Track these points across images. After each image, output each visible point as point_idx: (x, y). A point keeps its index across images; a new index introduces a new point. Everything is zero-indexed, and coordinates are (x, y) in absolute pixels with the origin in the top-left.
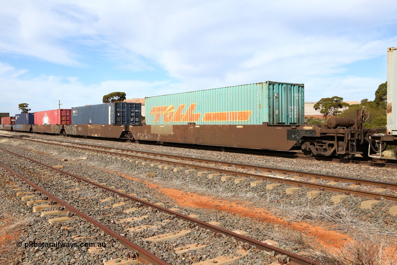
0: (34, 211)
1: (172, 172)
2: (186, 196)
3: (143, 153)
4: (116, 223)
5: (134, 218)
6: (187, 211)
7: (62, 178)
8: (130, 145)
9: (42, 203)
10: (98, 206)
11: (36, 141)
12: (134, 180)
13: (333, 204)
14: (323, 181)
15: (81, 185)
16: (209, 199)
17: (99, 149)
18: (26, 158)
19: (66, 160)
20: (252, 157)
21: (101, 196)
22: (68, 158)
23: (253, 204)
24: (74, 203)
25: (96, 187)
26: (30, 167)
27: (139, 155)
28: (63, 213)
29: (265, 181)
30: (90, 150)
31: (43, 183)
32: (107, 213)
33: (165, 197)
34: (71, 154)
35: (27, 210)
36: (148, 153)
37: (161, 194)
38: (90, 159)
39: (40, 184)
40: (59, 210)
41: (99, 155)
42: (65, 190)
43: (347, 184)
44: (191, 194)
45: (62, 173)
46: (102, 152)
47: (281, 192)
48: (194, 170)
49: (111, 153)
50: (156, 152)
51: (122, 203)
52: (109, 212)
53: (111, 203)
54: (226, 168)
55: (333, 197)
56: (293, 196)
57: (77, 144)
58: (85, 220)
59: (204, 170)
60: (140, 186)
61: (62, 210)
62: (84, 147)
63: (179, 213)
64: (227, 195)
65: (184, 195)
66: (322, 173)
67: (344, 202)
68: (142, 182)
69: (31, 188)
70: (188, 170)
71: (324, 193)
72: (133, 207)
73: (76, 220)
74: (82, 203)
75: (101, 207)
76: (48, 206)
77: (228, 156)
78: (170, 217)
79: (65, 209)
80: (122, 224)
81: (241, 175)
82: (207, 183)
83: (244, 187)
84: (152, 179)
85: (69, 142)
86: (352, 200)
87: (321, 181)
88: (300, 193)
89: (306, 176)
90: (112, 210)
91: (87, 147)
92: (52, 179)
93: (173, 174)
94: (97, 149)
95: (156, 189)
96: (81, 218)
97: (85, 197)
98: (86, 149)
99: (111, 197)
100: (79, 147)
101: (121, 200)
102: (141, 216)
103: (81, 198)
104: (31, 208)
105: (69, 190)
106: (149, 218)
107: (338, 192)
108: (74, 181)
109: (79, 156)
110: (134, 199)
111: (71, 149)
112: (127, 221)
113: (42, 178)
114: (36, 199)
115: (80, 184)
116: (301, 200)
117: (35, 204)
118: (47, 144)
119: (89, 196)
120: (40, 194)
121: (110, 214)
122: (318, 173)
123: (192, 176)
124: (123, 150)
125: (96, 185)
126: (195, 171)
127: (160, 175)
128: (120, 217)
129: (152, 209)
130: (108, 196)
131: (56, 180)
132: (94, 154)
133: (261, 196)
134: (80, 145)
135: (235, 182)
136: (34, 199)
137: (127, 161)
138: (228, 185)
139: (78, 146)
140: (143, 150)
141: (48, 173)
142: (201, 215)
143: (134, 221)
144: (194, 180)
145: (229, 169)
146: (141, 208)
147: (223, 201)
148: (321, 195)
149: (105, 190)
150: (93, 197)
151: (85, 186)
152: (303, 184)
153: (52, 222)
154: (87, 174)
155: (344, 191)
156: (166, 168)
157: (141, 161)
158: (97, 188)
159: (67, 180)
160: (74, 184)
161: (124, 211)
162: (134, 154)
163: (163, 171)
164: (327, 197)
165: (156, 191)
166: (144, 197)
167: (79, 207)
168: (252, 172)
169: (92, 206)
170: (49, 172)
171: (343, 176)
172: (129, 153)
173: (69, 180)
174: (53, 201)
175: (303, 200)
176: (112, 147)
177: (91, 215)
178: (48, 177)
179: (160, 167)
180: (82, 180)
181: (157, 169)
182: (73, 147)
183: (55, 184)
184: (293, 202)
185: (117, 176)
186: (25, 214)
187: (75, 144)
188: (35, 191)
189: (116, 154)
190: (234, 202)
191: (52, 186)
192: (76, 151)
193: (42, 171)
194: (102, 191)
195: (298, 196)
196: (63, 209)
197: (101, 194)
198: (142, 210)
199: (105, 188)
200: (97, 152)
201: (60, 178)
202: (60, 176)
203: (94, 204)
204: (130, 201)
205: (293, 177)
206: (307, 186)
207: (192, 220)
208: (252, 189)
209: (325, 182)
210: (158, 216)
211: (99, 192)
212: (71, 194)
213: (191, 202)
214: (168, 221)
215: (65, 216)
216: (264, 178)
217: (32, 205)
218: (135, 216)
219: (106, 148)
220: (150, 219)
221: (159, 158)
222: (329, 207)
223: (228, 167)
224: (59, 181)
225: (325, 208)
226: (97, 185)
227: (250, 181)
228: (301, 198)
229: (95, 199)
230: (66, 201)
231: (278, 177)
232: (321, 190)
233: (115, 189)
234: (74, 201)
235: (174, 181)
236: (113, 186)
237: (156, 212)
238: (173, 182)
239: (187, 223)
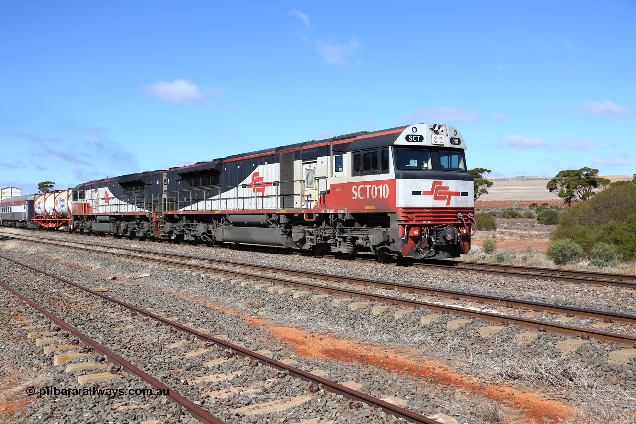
0: (56, 362)
1: (290, 299)
2: (312, 339)
3: (244, 265)
4: (190, 383)
5: (219, 375)
6: (308, 365)
7: (105, 308)
8: (224, 252)
9: (69, 349)
10: (162, 356)
11: (67, 246)
12: (225, 312)
13: (560, 355)
14: (546, 316)
15: (136, 320)
16: (349, 345)
17: (171, 260)
18: (47, 275)
19: (114, 279)
20: (430, 274)
21: (168, 339)
22: (119, 274)
23: (424, 354)
24: (123, 350)
25: (161, 323)
26: (54, 290)
27: (238, 269)
28: (102, 366)
29: (446, 314)
30: (155, 261)
31: (73, 317)
32: (176, 366)
33: (276, 342)
34: (125, 268)
35: (44, 362)
36: (253, 267)
37: (270, 336)
38: (154, 276)
39: (67, 318)
40: (97, 361)
41: (169, 270)
42: (109, 329)
43: (588, 321)
44: (320, 335)
45: (106, 299)
46: (175, 264)
47: (472, 334)
48: (328, 296)
49: (190, 267)
50: (266, 265)
51: (202, 351)
52: (179, 366)
53: (183, 351)
54: (382, 292)
55: (560, 342)
56: (492, 341)
57: (135, 251)
58: (137, 378)
59: (345, 296)
60: (235, 321)
61: (101, 362)
62: (146, 256)
63: (295, 367)
64: (380, 338)
65: (308, 337)
66: (547, 303)
67: (579, 352)
68: (239, 316)
69: (53, 325)
70: (318, 296)
71: (545, 336)
72: (219, 357)
73: (123, 378)
74: (136, 350)
75: (167, 357)
76: (78, 355)
77: (388, 272)
78: (279, 374)
79: (106, 360)
80: (199, 385)
81: (406, 305)
82: (348, 317)
83: (409, 325)
84: (255, 310)
85: (122, 247)
86: (595, 349)
87: (545, 317)
88: (504, 336)
89: (518, 307)
90: (185, 362)
91: (151, 256)
92: (89, 311)
93: (292, 302)
94: (167, 259)
95: (261, 327)
96: (131, 375)
97: (141, 341)
98: (149, 260)
99: (184, 341)
100: (138, 257)
101: (201, 346)
102: (231, 372)
103: (134, 342)
104: (50, 359)
105: (117, 329)
106: (244, 375)
107: (569, 334)
108: (126, 314)
109: (137, 271)
110: (222, 344)
111: (123, 259)
112: (207, 380)
113: (72, 309)
114: (60, 343)
115: (134, 318)
116: (506, 347)
117: (57, 352)
118: (85, 252)
119: (148, 339)
120: (67, 336)
121: (181, 368)
122: (540, 302)
123: (324, 306)
124: (211, 261)
125: (161, 320)
126: (329, 298)
127: (271, 304)
128: (196, 373)
129: (250, 360)
130: (180, 338)
131: (95, 311)
132: (162, 268)
133: (438, 340)
134: (140, 251)
135: (395, 315)
136: (56, 344)
137: (216, 279)
138: (384, 321)
139: (136, 254)
140: (244, 261)
141: (82, 300)
142: (332, 371)
143: (219, 380)
144: (328, 312)
145: (386, 293)
146: (231, 360)
147: (373, 348)
148: (541, 340)
149: (175, 329)
150: (154, 341)
151: (142, 322)
152: (510, 321)
153: (83, 382)
154: (148, 301)
155: (580, 334)
156: (281, 292)
157: (240, 280)
158: (161, 325)
159: (114, 312)
160: (124, 319)
161: (205, 364)
162: (229, 268)
163: (276, 297)
164: (550, 343)
165: (261, 331)
166: (240, 341)
167: (129, 356)
168: (427, 299)
169: (151, 355)
170: (84, 298)
171: (583, 307)
172: (221, 267)
173: (117, 311)
174: (87, 347)
175: (508, 347)
176: (193, 256)
177: (148, 369)
178: (82, 307)
179: (271, 290)
180: (138, 312)
181: (266, 294)
182: (128, 256)
183: (93, 318)
184: (490, 351)
185: (198, 305)
186: (39, 368)
187: (131, 250)
188: (58, 329)
189: (198, 268)
190: (392, 350)
191: (87, 321)
192: (132, 262)
193: (72, 296)
194: (169, 331)
195: (500, 341)
196: (103, 359)
197: (169, 335)
198: (235, 362)
199: (175, 326)
200: (167, 265)
201: (102, 309)
202: (102, 306)
203: (154, 352)
204: (215, 347)
205: (495, 309)
206: (517, 324)
207: (316, 380)
208: (423, 329)
209: (552, 317)
210: (260, 372)
211: (166, 332)
212: (119, 335)
213: (319, 349)
214: (276, 380)
215: (106, 371)
216: (445, 310)
217: (52, 354)
218: (221, 371)
219: (182, 257)
220: (246, 377)
221: (270, 274)
222: (551, 361)
223: (386, 291)
224: (101, 313)
225: (546, 361)
226: (163, 321)
227: (421, 315)
228: (505, 345)
229: (158, 343)
230: (109, 346)
231: (470, 308)
232: (540, 331)
233: (193, 328)
234: (123, 347)
235: (294, 314)
236: (189, 321)
237: (256, 366)
238: (292, 315)
239: (306, 384)
